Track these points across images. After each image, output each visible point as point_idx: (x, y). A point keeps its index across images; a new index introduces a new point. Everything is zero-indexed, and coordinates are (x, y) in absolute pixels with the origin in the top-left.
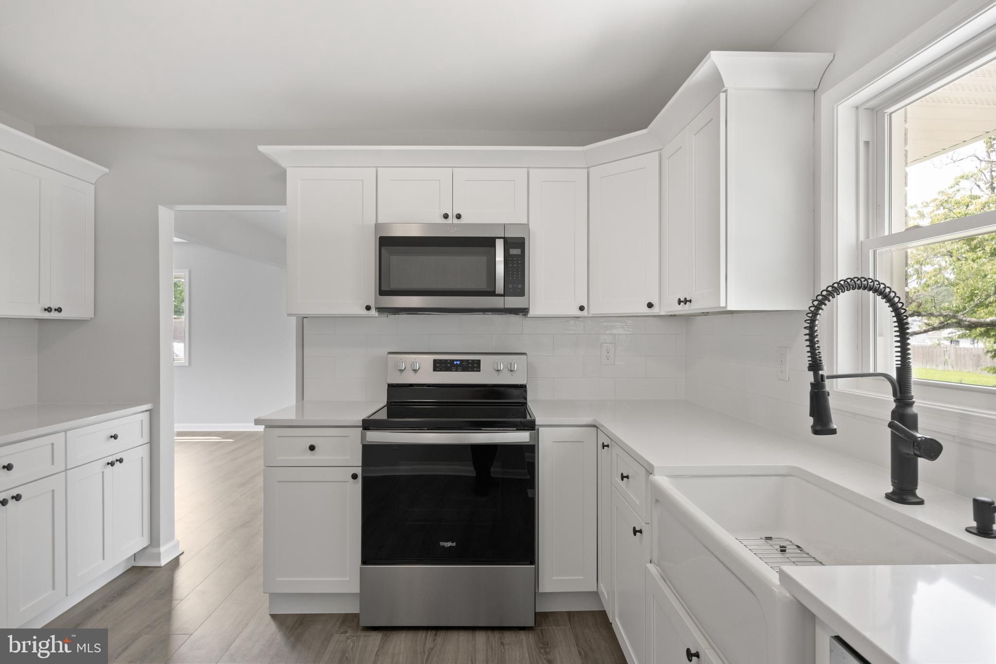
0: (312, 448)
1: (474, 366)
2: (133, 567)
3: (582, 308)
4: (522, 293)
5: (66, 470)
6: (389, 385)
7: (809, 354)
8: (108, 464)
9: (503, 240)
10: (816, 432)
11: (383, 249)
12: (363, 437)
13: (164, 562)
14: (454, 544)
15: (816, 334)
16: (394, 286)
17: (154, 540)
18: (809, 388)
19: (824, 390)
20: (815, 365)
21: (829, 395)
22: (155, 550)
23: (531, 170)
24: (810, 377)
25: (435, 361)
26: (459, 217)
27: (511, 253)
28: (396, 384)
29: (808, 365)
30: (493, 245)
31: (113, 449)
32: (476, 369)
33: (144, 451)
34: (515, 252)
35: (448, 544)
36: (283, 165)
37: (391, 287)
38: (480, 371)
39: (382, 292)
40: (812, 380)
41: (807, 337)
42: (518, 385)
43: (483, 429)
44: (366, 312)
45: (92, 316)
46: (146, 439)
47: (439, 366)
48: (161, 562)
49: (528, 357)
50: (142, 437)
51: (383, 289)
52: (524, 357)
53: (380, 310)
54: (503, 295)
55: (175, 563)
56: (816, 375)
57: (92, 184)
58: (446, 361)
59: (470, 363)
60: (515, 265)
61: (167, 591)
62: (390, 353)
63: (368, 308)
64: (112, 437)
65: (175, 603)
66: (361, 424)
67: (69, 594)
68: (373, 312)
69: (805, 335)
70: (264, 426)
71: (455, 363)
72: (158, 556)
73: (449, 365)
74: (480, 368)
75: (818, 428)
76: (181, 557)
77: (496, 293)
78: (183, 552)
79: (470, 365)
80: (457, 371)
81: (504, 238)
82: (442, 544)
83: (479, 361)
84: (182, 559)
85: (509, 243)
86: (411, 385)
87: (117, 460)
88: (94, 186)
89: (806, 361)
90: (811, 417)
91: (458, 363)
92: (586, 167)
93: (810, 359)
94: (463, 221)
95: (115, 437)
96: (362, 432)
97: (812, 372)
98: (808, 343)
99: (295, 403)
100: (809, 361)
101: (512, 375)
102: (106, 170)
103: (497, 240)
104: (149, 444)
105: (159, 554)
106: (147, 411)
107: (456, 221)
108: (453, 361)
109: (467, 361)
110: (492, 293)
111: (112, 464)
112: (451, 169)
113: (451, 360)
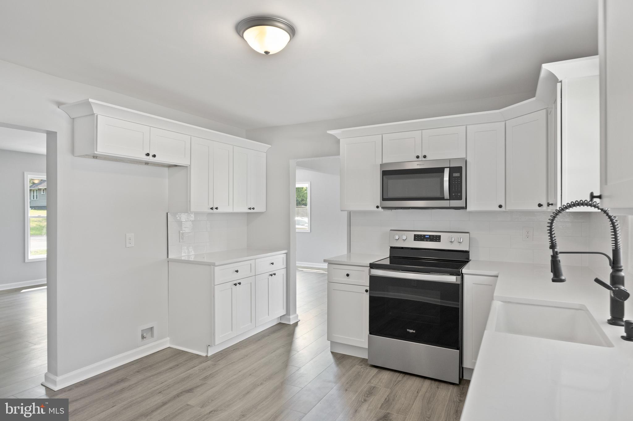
0: (348, 275)
1: (437, 239)
2: (280, 323)
3: (500, 206)
4: (460, 198)
5: (255, 275)
6: (391, 247)
7: (550, 240)
8: (270, 275)
9: (449, 169)
10: (554, 281)
11: (384, 177)
12: (370, 272)
13: (292, 323)
14: (414, 332)
15: (553, 230)
16: (390, 195)
17: (288, 313)
18: (550, 258)
19: (558, 259)
20: (553, 246)
21: (560, 262)
22: (288, 317)
23: (468, 126)
24: (551, 252)
25: (415, 235)
26: (425, 157)
27: (454, 176)
28: (394, 247)
29: (549, 246)
30: (443, 172)
31: (272, 269)
32: (438, 241)
33: (284, 272)
34: (456, 175)
35: (411, 331)
36: (339, 138)
37: (389, 196)
38: (440, 242)
39: (384, 199)
40: (552, 254)
41: (549, 231)
42: (463, 251)
43: (431, 273)
44: (377, 209)
45: (265, 211)
46: (285, 266)
47: (418, 238)
48: (291, 322)
49: (470, 234)
50: (283, 264)
51: (384, 197)
52: (468, 234)
53: (383, 208)
54: (450, 200)
55: (296, 324)
56: (553, 251)
57: (265, 153)
58: (421, 235)
59: (435, 237)
60: (456, 183)
61: (291, 334)
62: (391, 230)
63: (378, 207)
64: (271, 263)
65: (294, 339)
66: (369, 265)
67: (256, 326)
68: (380, 209)
69: (548, 230)
70: (328, 263)
71: (426, 237)
72: (289, 320)
73: (422, 238)
74: (440, 240)
75: (555, 279)
76: (299, 322)
77: (445, 198)
78: (300, 321)
79: (435, 238)
80: (427, 241)
81: (450, 168)
82: (408, 330)
83: (440, 236)
84: (299, 323)
85: (453, 170)
86: (402, 248)
87: (273, 274)
88: (265, 154)
89: (548, 244)
90: (552, 273)
91: (428, 236)
92: (504, 120)
93: (550, 243)
94: (427, 159)
95: (272, 264)
96: (369, 269)
97: (552, 250)
98: (549, 234)
99: (347, 253)
100: (550, 244)
101: (460, 245)
102: (270, 146)
103: (445, 169)
104: (286, 269)
105: (290, 319)
106: (285, 253)
107: (424, 159)
108: (425, 235)
109: (433, 236)
110: (443, 199)
111: (271, 275)
112: (421, 131)
113: (424, 235)
